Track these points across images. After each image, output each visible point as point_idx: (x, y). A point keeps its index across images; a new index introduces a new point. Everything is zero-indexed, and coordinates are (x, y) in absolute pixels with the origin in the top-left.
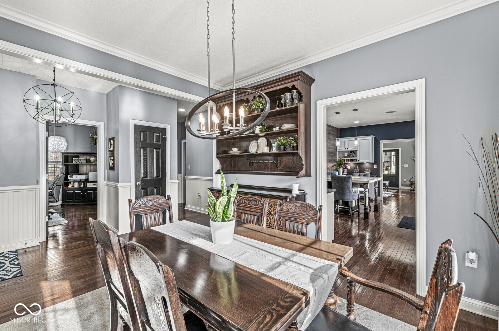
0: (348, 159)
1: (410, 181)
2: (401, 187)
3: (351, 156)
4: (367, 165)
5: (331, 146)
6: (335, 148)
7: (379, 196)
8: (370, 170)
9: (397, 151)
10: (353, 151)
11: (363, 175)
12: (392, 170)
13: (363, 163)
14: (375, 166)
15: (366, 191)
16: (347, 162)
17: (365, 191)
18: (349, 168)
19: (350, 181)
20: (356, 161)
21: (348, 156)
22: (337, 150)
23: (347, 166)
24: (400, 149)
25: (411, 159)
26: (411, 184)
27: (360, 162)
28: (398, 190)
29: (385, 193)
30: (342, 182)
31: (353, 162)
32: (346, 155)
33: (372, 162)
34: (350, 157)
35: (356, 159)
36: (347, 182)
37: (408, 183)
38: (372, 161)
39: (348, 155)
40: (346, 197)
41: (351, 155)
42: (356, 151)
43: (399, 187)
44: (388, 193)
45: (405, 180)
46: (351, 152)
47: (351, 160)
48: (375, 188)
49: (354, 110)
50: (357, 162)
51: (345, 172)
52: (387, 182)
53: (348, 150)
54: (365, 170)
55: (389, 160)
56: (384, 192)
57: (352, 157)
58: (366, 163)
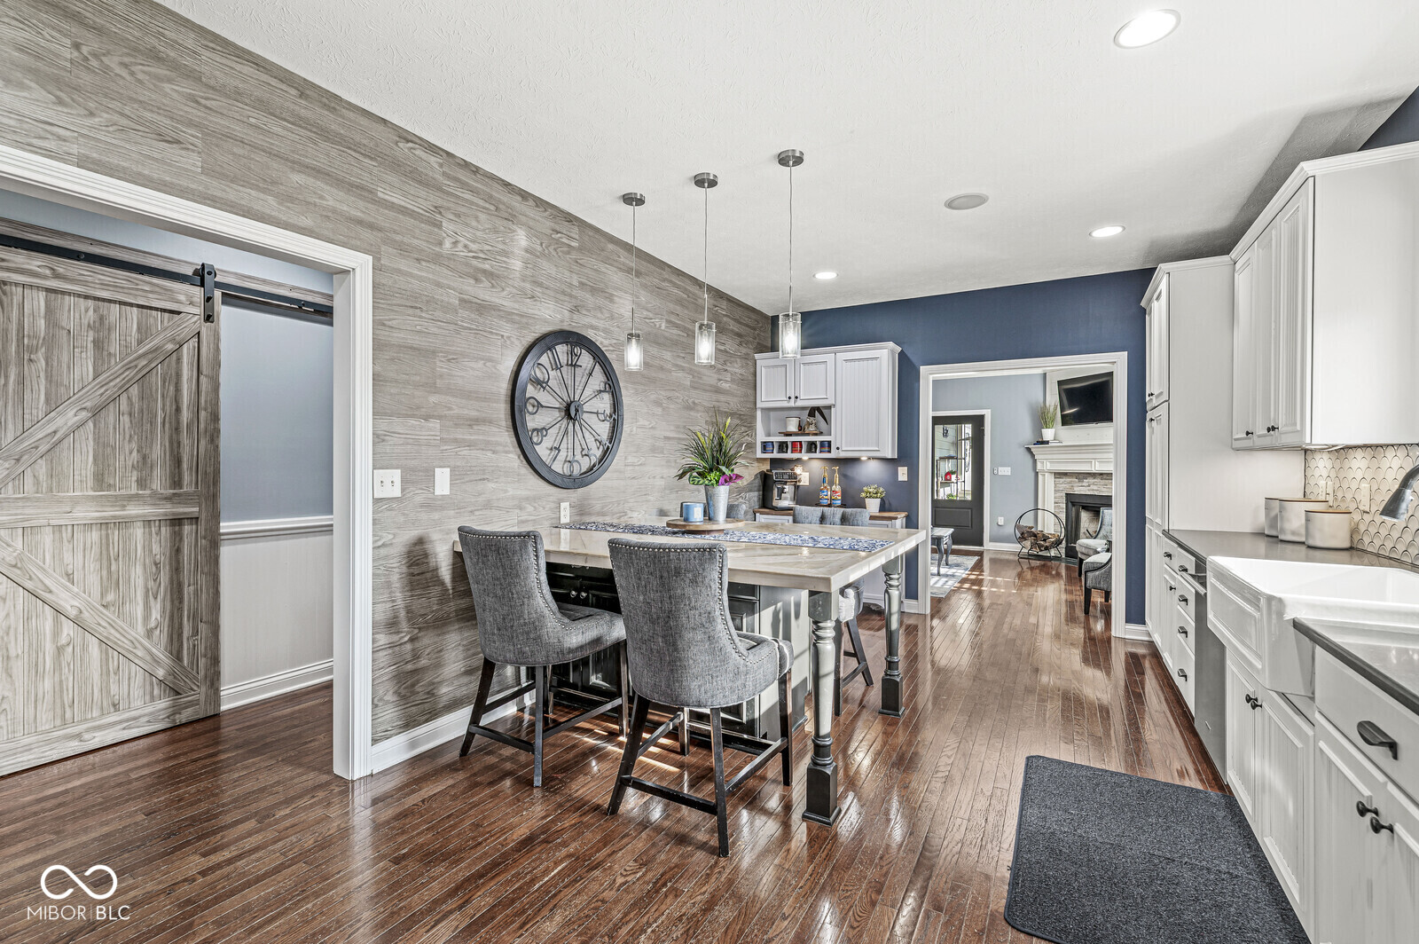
0: (801, 442)
1: (1017, 526)
2: (988, 545)
3: (812, 429)
4: (871, 471)
5: (726, 386)
6: (746, 395)
7: (916, 597)
8: (881, 489)
9: (978, 422)
10: (818, 409)
11: (837, 518)
12: (961, 488)
13: (856, 460)
14: (903, 473)
15: (820, 633)
16: (795, 456)
17: (819, 638)
18: (804, 478)
19: (716, 575)
20: (830, 452)
21: (801, 430)
22: (759, 405)
23: (798, 470)
24: (987, 413)
25: (1022, 451)
26: (1022, 534)
27: (842, 455)
28: (981, 554)
29: (939, 574)
30: (665, 586)
31: (818, 455)
32: (793, 427)
33: (890, 457)
34: (808, 434)
35: (829, 443)
36: (694, 582)
37: (1010, 530)
38: (890, 451)
39: (800, 427)
40: (694, 684)
41: (809, 424)
42: (829, 408)
43: (981, 545)
44: (951, 571)
45: (1001, 521)
46: (813, 411)
47: (812, 447)
48: (886, 591)
49: (783, 160)
50: (833, 455)
51: (786, 499)
52: (946, 533)
53: (800, 403)
54: (865, 489)
55: (952, 453)
56: (935, 570)
57: (816, 434)
58: (869, 459)
